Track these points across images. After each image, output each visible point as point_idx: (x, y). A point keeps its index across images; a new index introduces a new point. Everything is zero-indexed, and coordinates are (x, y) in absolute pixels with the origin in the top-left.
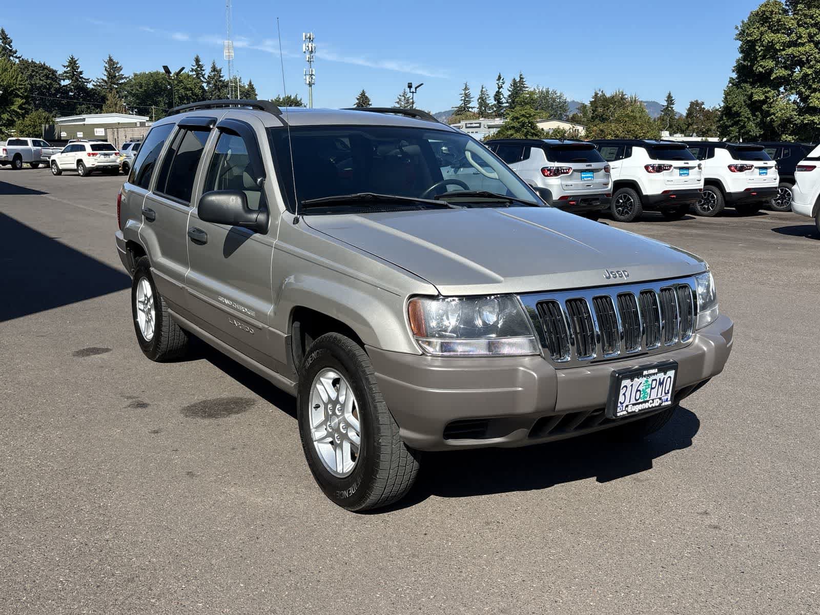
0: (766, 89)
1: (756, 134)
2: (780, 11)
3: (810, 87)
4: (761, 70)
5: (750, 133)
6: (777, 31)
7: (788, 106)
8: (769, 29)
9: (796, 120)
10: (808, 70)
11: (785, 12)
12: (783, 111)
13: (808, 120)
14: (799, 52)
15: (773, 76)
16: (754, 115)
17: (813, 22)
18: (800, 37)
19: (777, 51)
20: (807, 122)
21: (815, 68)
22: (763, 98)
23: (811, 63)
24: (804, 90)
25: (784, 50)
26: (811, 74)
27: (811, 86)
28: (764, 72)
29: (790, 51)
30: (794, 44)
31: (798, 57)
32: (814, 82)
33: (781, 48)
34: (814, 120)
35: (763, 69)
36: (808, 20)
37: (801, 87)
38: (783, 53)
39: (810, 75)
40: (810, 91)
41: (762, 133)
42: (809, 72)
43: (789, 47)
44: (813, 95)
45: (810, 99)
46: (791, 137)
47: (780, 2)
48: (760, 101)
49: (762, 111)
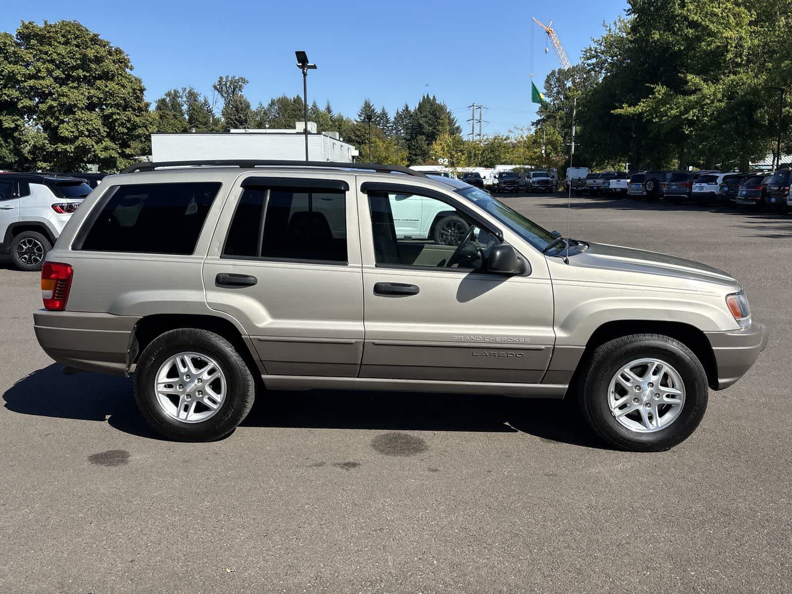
0: (14, 117)
1: (11, 161)
2: (13, 44)
3: (57, 119)
4: (6, 98)
5: (5, 159)
6: (16, 63)
7: (38, 134)
8: (5, 60)
9: (48, 149)
10: (53, 103)
11: (18, 45)
12: (36, 140)
13: (61, 149)
14: (41, 84)
15: (20, 105)
16: (6, 142)
17: (49, 58)
18: (39, 71)
19: (18, 82)
20: (60, 150)
21: (59, 101)
22: (13, 125)
23: (53, 96)
24: (52, 121)
25: (26, 81)
26: (57, 106)
27: (58, 117)
28: (9, 100)
29: (31, 82)
30: (35, 77)
31: (40, 89)
32: (60, 114)
33: (23, 79)
34: (66, 148)
35: (8, 97)
36: (44, 56)
37: (49, 118)
38: (26, 84)
39: (55, 107)
40: (58, 122)
41: (17, 159)
42: (55, 104)
43: (30, 79)
44: (61, 126)
45: (59, 130)
46: (46, 164)
47: (11, 35)
48: (10, 129)
49: (14, 139)
